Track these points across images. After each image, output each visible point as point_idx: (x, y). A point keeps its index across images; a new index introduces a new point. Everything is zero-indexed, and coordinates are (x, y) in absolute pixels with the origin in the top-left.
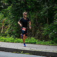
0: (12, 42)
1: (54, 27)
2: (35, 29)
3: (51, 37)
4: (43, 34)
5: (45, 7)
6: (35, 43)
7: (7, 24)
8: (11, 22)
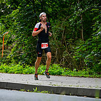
0: (20, 72)
1: (93, 44)
2: (61, 49)
3: (87, 62)
4: (74, 57)
5: (77, 10)
6: (60, 74)
7: (11, 41)
8: (18, 37)
